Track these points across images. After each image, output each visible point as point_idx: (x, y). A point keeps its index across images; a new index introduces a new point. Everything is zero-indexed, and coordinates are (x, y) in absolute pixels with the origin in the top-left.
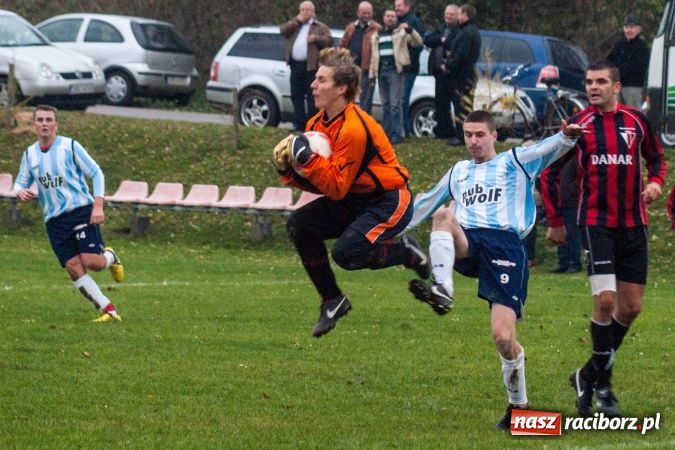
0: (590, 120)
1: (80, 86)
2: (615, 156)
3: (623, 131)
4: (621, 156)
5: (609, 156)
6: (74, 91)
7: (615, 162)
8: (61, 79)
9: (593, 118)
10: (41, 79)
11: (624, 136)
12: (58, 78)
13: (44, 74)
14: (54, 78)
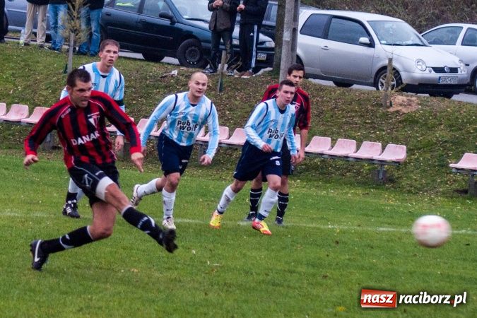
0: (67, 112)
1: (448, 79)
2: (87, 136)
3: (91, 117)
4: (92, 135)
5: (84, 137)
6: (442, 82)
7: (88, 140)
8: (433, 72)
9: (69, 110)
10: (417, 71)
11: (92, 120)
12: (430, 72)
13: (419, 67)
14: (427, 71)
